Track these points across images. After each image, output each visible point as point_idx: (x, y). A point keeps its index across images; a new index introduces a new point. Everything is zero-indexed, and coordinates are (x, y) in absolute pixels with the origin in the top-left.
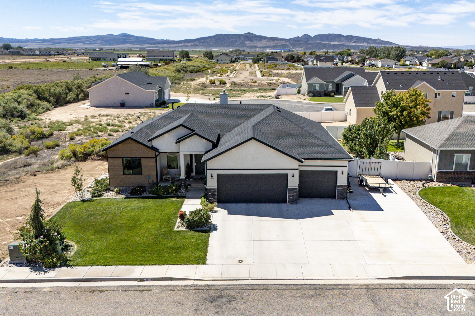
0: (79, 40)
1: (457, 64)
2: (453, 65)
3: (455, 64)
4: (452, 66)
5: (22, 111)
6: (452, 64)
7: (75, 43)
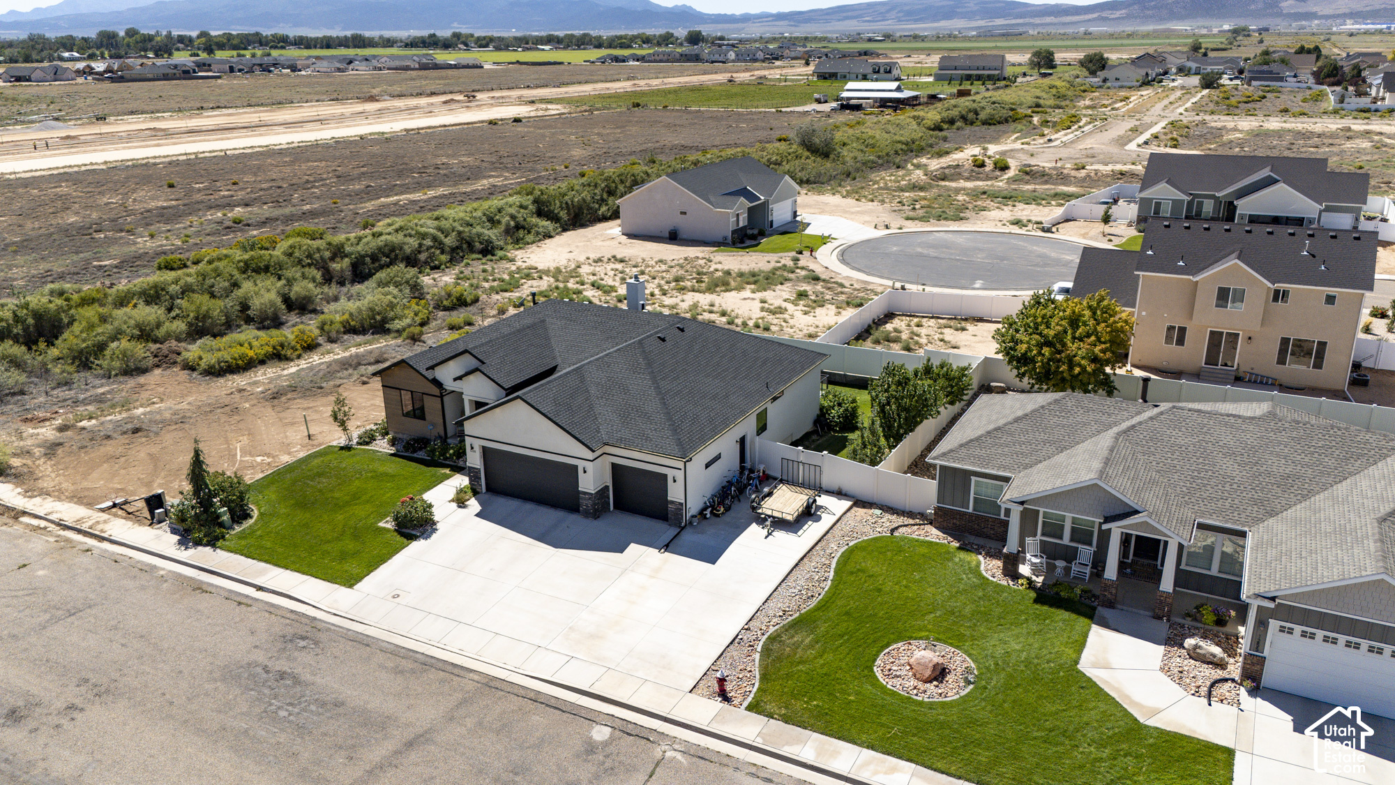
0: (850, 14)
5: (489, 242)
7: (839, 20)
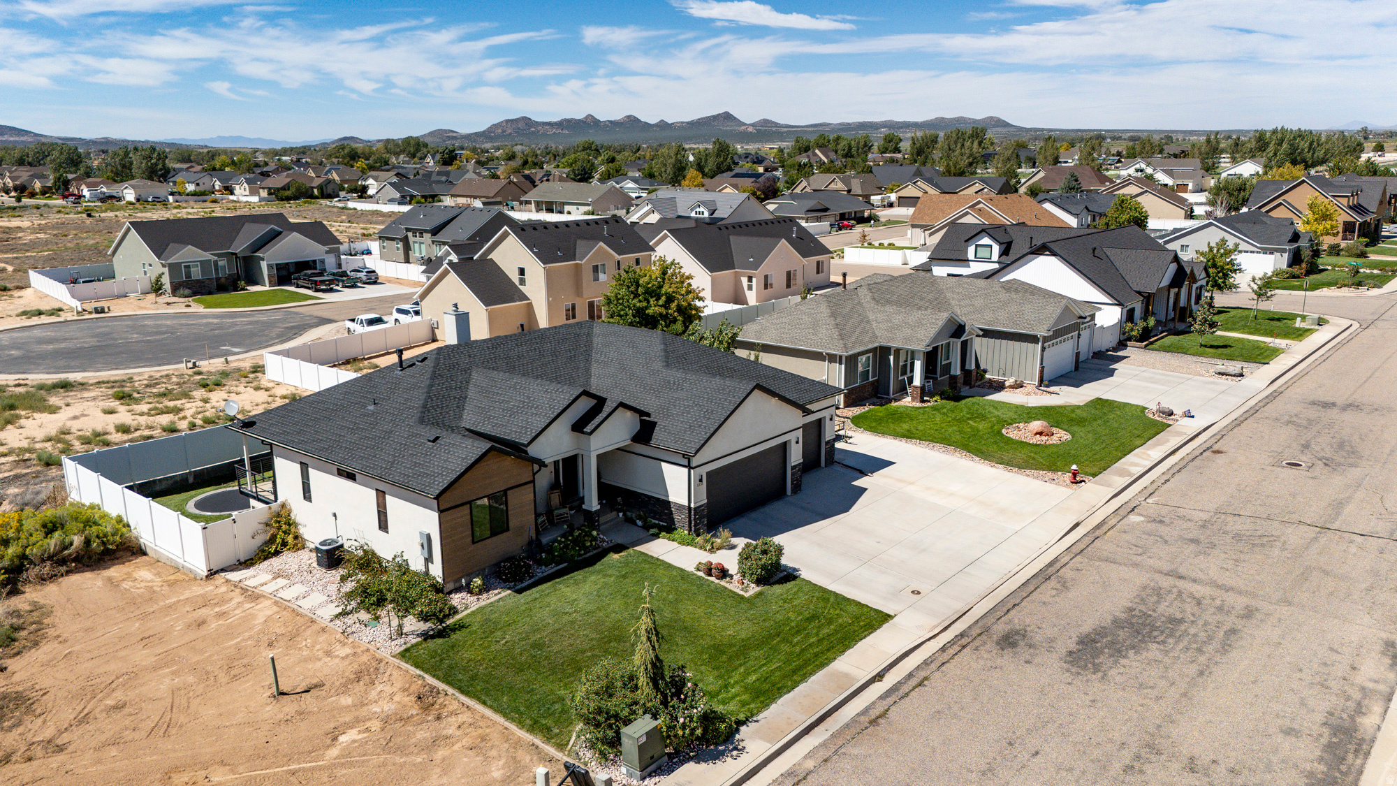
1: (324, 188)
2: (315, 191)
3: (320, 188)
4: (313, 192)
6: (313, 188)
